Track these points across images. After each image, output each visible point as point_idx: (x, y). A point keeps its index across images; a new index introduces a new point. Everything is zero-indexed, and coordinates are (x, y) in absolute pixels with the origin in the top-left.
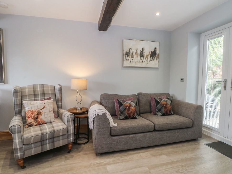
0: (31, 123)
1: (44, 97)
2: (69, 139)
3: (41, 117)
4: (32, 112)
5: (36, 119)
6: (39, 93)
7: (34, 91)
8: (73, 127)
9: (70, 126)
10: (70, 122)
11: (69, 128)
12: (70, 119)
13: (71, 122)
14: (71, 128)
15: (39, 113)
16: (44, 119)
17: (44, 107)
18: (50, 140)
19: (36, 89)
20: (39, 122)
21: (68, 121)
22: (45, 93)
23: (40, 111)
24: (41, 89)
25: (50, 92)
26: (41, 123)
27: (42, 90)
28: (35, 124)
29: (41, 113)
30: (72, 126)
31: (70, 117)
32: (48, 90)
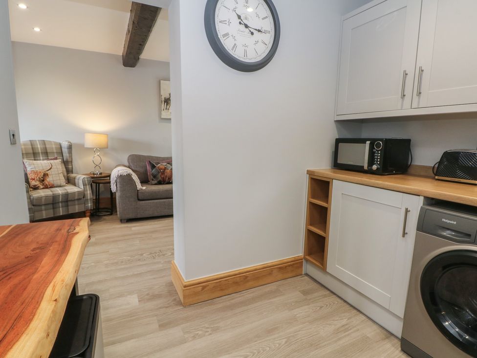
0: (37, 185)
1: (48, 157)
2: (87, 205)
3: (48, 180)
4: (36, 173)
5: (42, 181)
6: (40, 152)
7: (33, 148)
8: (91, 192)
9: (87, 190)
10: (86, 185)
11: (86, 193)
12: (87, 182)
13: (88, 186)
14: (89, 192)
15: (45, 175)
16: (52, 182)
17: (51, 168)
18: (64, 204)
19: (36, 146)
20: (47, 185)
21: (84, 185)
22: (48, 151)
23: (47, 172)
24: (42, 146)
25: (55, 151)
26: (49, 187)
27: (44, 148)
28: (42, 187)
29: (47, 174)
30: (89, 190)
31: (86, 180)
32: (52, 148)
